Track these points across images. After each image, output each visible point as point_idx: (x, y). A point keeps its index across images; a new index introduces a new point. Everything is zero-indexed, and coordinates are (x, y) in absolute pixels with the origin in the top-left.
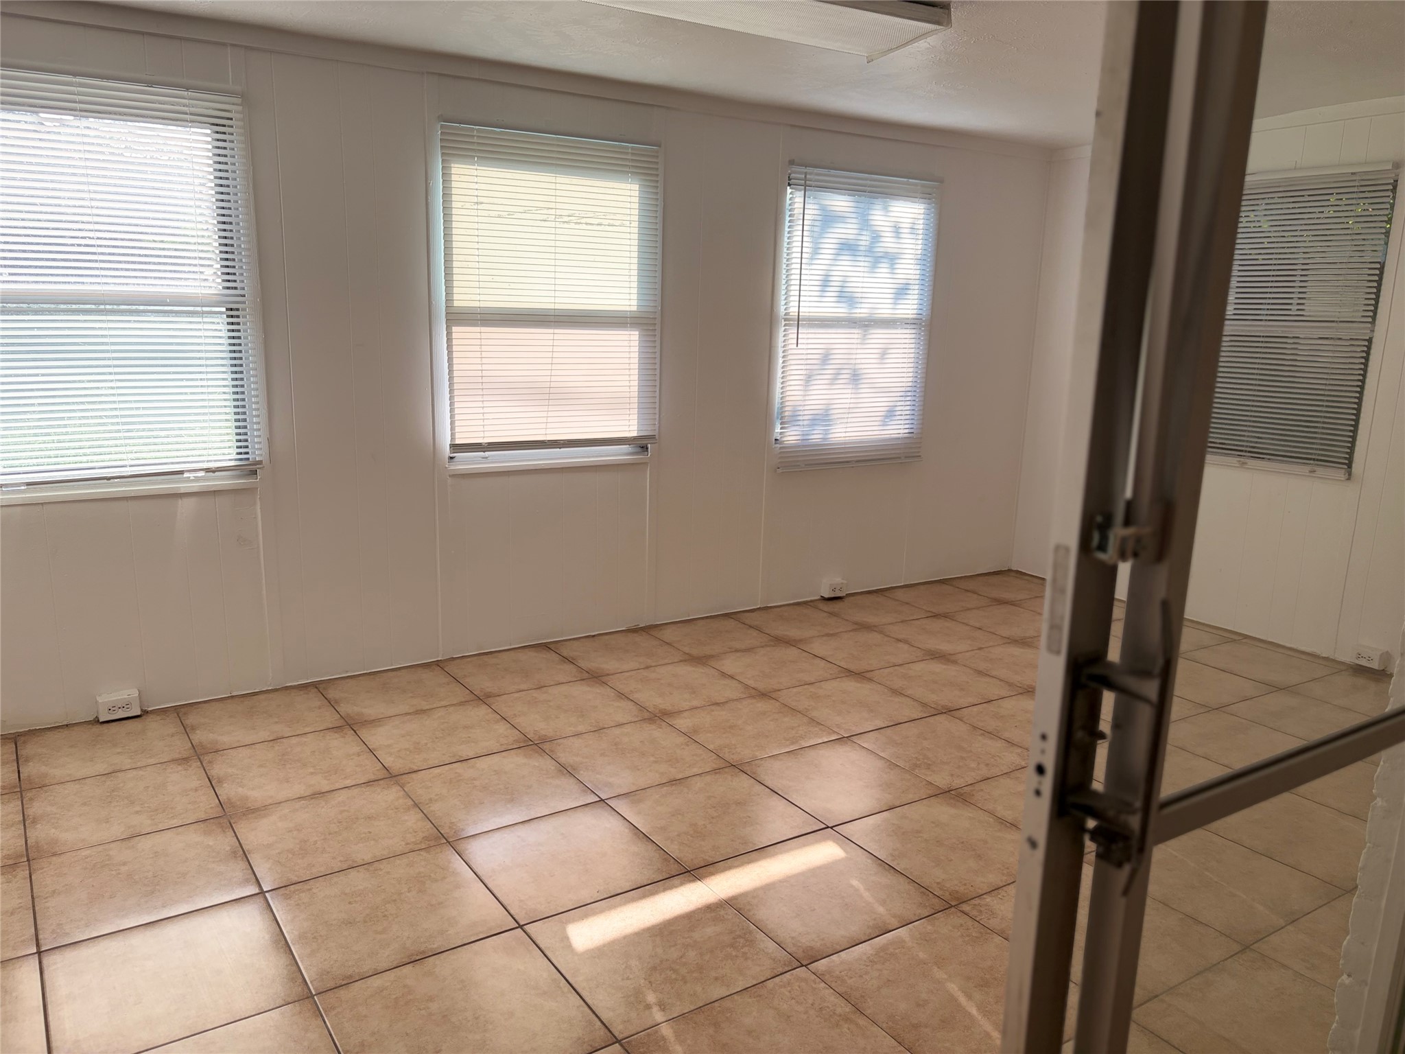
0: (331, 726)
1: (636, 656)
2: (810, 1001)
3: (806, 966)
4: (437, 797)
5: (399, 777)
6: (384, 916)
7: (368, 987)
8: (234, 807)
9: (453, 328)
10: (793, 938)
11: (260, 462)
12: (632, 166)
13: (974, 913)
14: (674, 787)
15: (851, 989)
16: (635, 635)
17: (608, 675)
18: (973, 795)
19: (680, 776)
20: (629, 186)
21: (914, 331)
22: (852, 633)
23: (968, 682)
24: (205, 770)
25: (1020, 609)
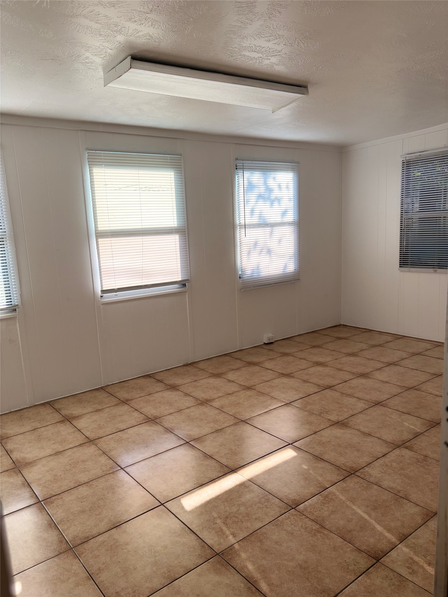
0: (59, 421)
1: (190, 376)
2: (300, 525)
3: (294, 508)
4: (113, 448)
5: (94, 441)
6: (98, 507)
7: (97, 542)
8: (20, 463)
9: (99, 239)
10: (286, 496)
11: (17, 305)
12: (170, 165)
13: (362, 476)
14: (218, 433)
15: (317, 517)
16: (187, 367)
17: (179, 386)
18: (349, 423)
19: (220, 428)
20: (169, 173)
21: (293, 227)
22: (280, 358)
23: (335, 374)
24: (4, 447)
25: (349, 341)
